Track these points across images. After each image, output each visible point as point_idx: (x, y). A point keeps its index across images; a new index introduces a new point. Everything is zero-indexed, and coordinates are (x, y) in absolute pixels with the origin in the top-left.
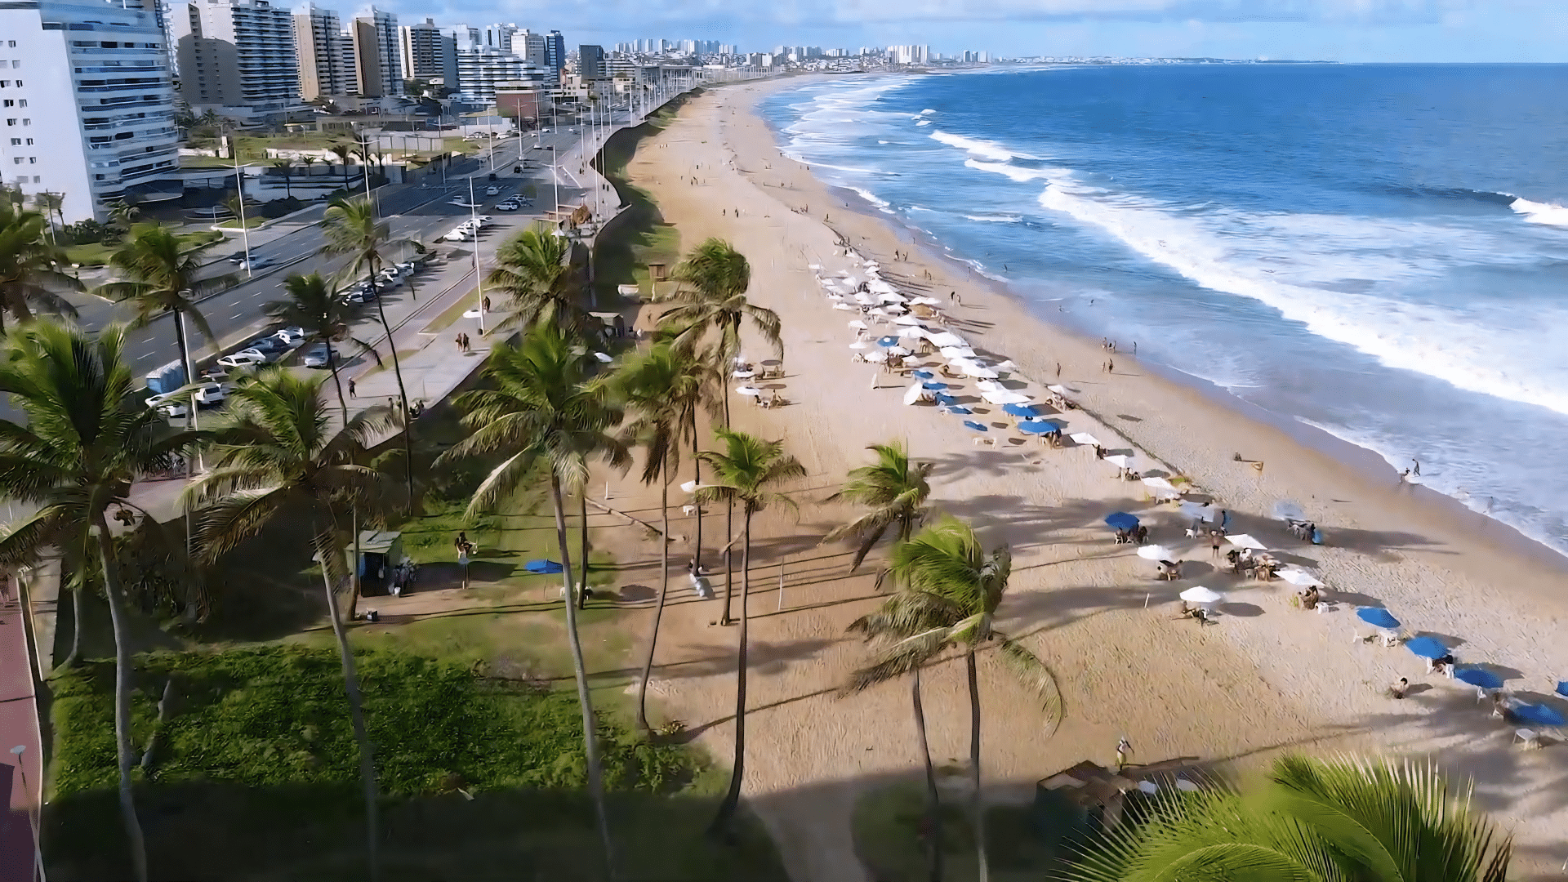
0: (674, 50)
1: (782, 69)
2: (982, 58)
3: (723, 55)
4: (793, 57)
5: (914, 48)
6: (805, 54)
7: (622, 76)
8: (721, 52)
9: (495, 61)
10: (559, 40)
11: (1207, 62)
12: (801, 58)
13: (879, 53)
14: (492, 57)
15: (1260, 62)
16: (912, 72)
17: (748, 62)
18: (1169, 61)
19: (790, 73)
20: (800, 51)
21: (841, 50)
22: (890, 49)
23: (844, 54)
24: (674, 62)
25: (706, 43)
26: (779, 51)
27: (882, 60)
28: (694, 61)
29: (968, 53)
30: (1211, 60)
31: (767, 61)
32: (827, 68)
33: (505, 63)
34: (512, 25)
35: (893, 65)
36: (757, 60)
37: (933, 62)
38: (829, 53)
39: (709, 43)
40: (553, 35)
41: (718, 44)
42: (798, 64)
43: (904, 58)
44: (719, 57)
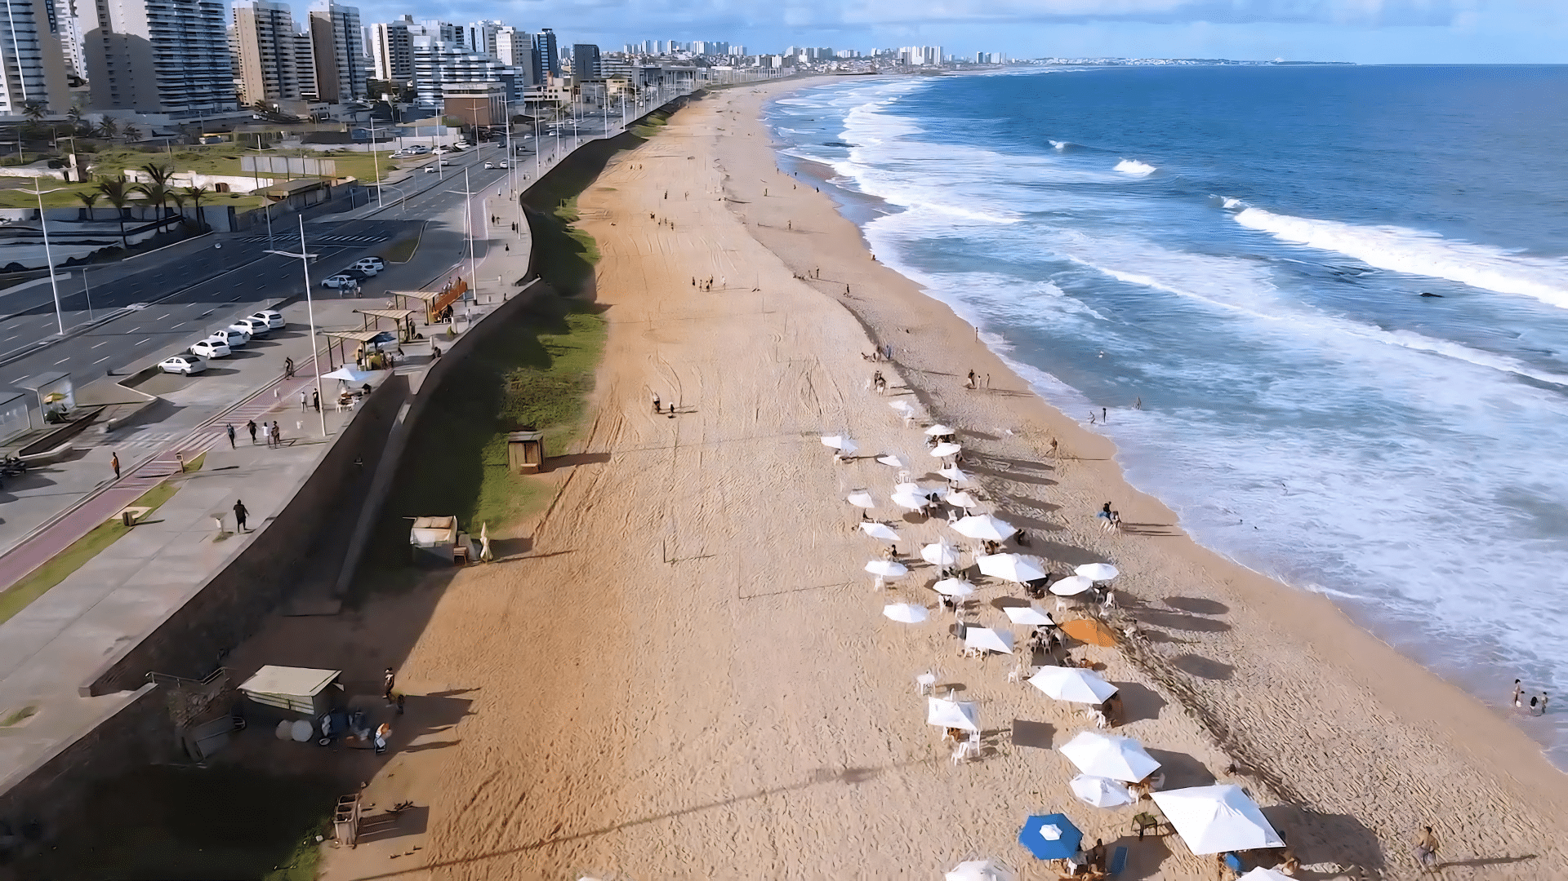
0: (680, 51)
1: (792, 70)
2: (995, 59)
3: (732, 57)
4: (803, 58)
5: (927, 50)
6: (816, 56)
7: (616, 77)
8: (730, 53)
9: (457, 60)
10: (551, 39)
11: (1222, 64)
12: (812, 59)
13: (892, 55)
14: (453, 55)
15: (1276, 63)
16: (923, 73)
17: (757, 63)
18: (1183, 63)
19: (800, 74)
20: (810, 52)
21: (852, 52)
22: (903, 50)
23: (856, 55)
24: (681, 63)
25: (715, 44)
26: (790, 52)
27: (894, 61)
28: (700, 62)
29: (981, 54)
30: (1226, 61)
31: (777, 62)
32: (838, 69)
33: (470, 62)
34: (498, 23)
35: (905, 67)
36: (767, 61)
37: (944, 63)
38: (840, 54)
39: (718, 44)
40: (544, 33)
41: (726, 45)
42: (809, 65)
43: (917, 59)
44: (728, 58)
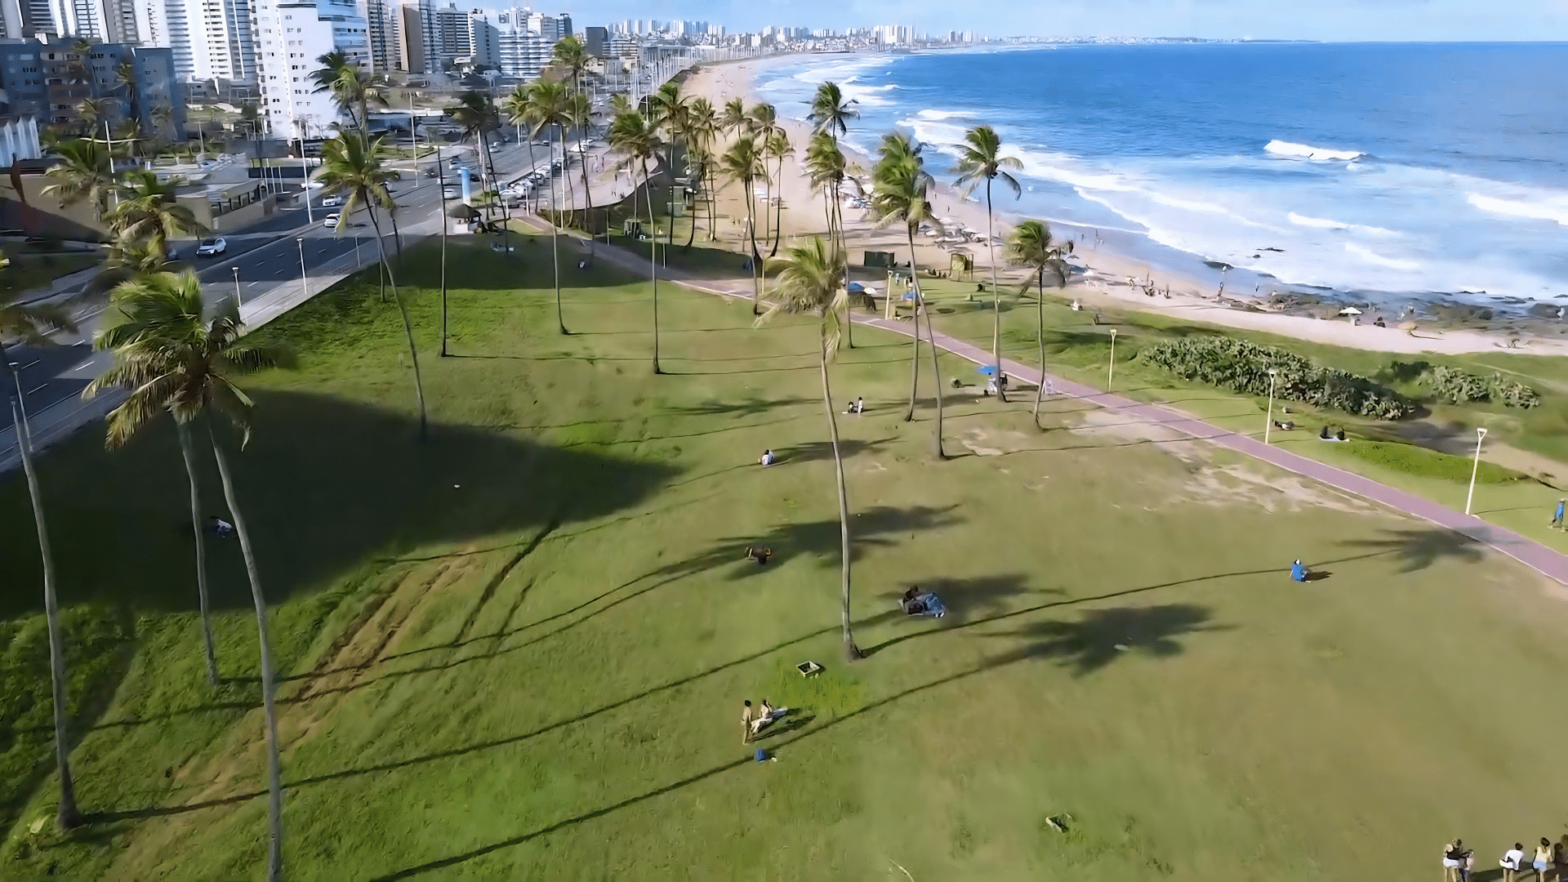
0: (667, 31)
1: (771, 48)
2: (967, 38)
3: (712, 36)
4: (781, 37)
5: (899, 28)
6: (792, 35)
7: (627, 54)
8: (710, 32)
9: (530, 41)
10: (567, 22)
11: (1191, 42)
12: (789, 39)
13: (866, 34)
14: (527, 38)
15: (1243, 41)
16: (894, 51)
17: (737, 42)
18: (1153, 41)
19: (777, 52)
20: (787, 31)
21: (828, 31)
22: (876, 29)
23: (831, 34)
24: (667, 42)
25: (694, 24)
26: (767, 32)
27: (867, 40)
28: (686, 41)
29: (953, 34)
30: (1195, 40)
31: (756, 41)
32: (814, 48)
33: (539, 43)
34: (528, 9)
35: (878, 44)
36: (747, 40)
37: (918, 41)
38: (817, 33)
39: (698, 24)
40: (562, 18)
41: (706, 25)
42: (787, 44)
43: (890, 38)
44: (710, 38)
